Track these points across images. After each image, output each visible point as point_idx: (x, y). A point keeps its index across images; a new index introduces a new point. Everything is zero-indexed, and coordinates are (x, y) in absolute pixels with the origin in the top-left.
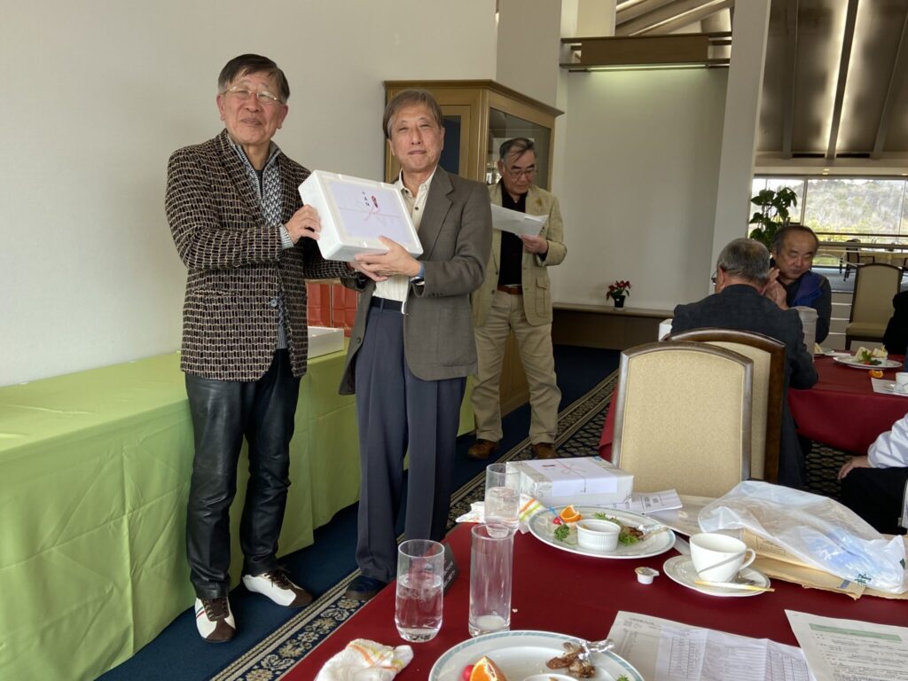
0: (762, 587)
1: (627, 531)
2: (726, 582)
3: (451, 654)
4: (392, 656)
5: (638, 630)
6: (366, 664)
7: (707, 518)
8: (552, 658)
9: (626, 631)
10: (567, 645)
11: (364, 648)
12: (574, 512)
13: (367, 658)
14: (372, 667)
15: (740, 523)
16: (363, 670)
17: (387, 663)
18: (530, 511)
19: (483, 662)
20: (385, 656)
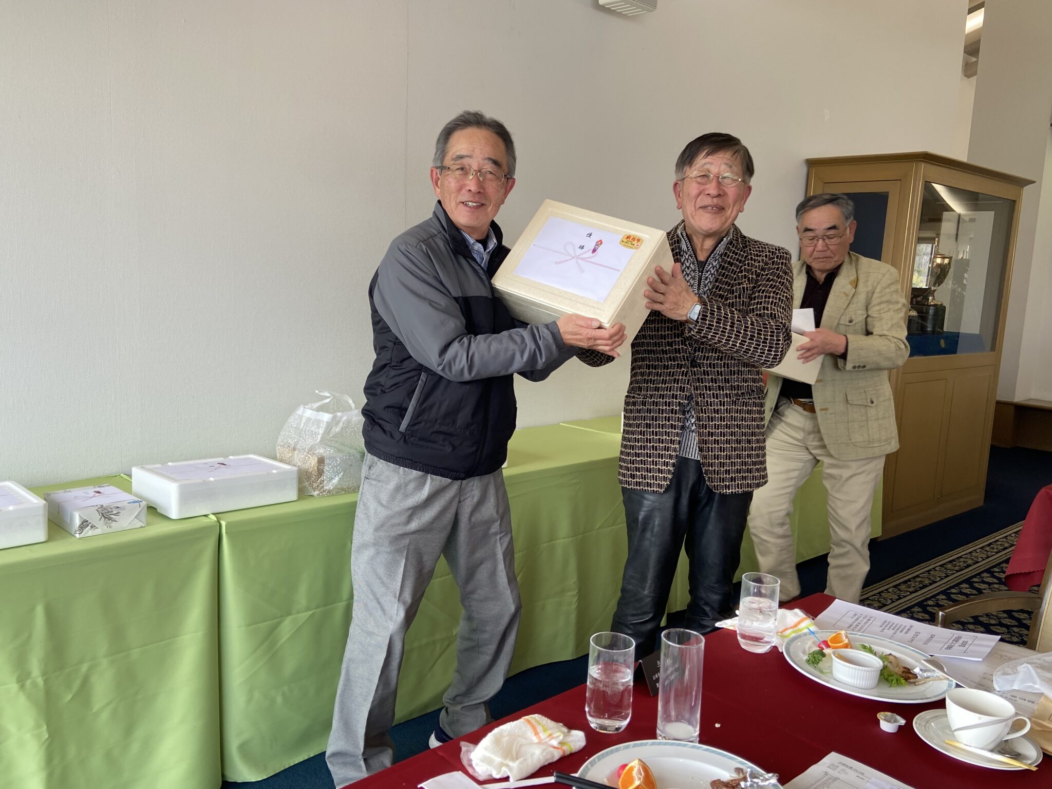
0: (1025, 764)
1: (899, 671)
2: (982, 749)
3: (617, 750)
4: (561, 737)
5: (842, 776)
6: (535, 739)
7: (1005, 674)
8: (716, 779)
9: (826, 774)
10: (739, 770)
11: (534, 723)
12: (844, 638)
13: (536, 734)
14: (540, 743)
15: (1037, 686)
16: (532, 743)
17: (555, 743)
18: (800, 630)
19: (635, 764)
20: (554, 735)
